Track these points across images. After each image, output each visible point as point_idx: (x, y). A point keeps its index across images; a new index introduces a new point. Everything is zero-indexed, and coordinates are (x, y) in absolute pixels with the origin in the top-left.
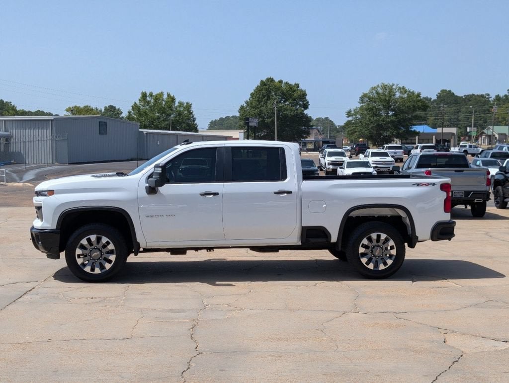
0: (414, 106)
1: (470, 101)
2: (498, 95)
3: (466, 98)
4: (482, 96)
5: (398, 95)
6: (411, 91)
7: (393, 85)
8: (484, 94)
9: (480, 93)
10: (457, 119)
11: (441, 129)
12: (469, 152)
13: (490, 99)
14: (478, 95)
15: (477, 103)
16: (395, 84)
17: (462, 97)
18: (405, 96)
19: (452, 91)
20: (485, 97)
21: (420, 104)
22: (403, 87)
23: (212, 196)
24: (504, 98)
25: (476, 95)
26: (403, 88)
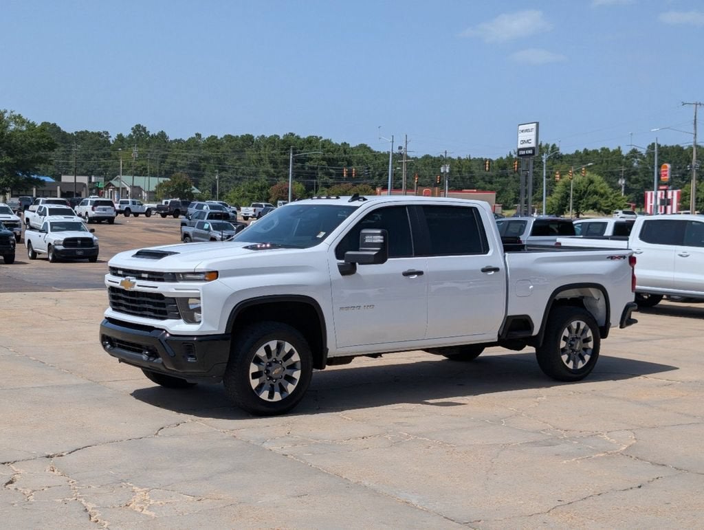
0: (38, 144)
1: (84, 140)
2: (121, 135)
3: (78, 136)
4: (99, 134)
5: (12, 126)
6: (31, 122)
7: (6, 112)
8: (101, 131)
9: (96, 131)
10: (68, 164)
11: (73, 177)
12: (132, 211)
13: (110, 139)
14: (93, 133)
15: (95, 143)
16: (9, 111)
17: (72, 134)
18: (24, 128)
19: (58, 125)
20: (103, 136)
21: (47, 141)
22: (20, 115)
23: (416, 276)
24: (128, 139)
25: (90, 132)
26: (19, 117)
